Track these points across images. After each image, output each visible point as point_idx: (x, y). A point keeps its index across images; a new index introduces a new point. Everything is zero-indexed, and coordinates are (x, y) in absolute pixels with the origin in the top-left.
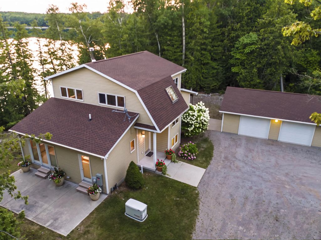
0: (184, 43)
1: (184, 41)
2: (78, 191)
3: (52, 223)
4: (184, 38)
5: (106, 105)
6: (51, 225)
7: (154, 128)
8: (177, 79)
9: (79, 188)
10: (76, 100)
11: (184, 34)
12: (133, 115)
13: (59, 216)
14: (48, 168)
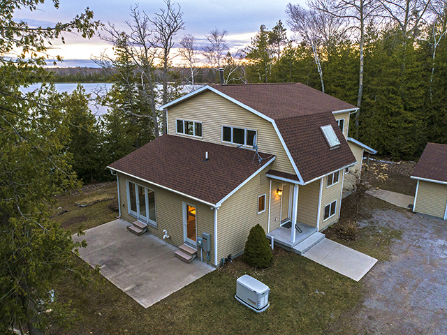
0: (361, 83)
1: (361, 80)
2: (177, 256)
3: (133, 289)
4: (361, 75)
5: (231, 144)
6: (132, 290)
7: (296, 178)
8: (342, 121)
9: (179, 253)
10: (194, 137)
11: (362, 69)
12: (266, 157)
13: (144, 282)
14: (145, 222)
